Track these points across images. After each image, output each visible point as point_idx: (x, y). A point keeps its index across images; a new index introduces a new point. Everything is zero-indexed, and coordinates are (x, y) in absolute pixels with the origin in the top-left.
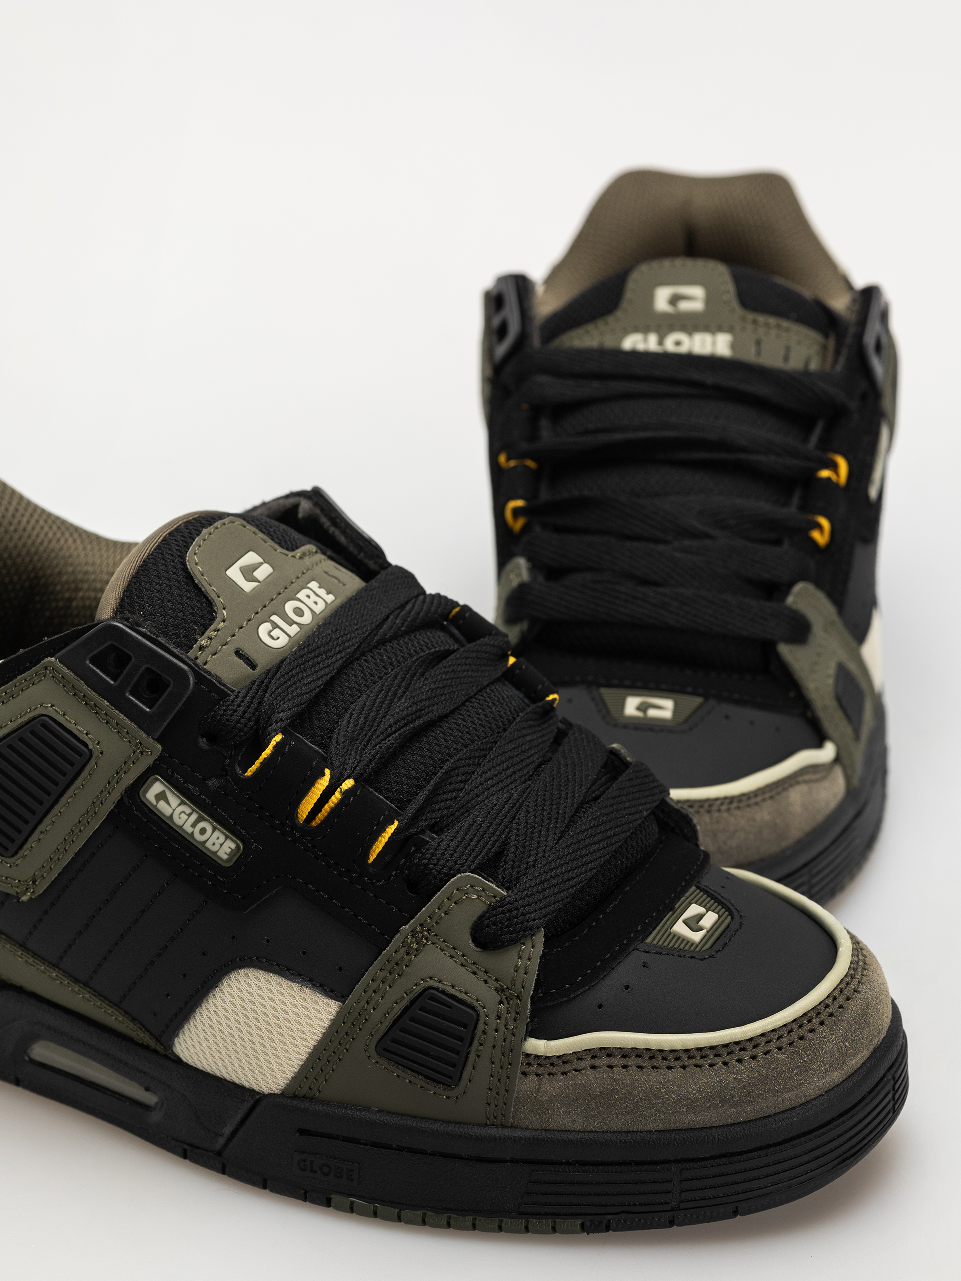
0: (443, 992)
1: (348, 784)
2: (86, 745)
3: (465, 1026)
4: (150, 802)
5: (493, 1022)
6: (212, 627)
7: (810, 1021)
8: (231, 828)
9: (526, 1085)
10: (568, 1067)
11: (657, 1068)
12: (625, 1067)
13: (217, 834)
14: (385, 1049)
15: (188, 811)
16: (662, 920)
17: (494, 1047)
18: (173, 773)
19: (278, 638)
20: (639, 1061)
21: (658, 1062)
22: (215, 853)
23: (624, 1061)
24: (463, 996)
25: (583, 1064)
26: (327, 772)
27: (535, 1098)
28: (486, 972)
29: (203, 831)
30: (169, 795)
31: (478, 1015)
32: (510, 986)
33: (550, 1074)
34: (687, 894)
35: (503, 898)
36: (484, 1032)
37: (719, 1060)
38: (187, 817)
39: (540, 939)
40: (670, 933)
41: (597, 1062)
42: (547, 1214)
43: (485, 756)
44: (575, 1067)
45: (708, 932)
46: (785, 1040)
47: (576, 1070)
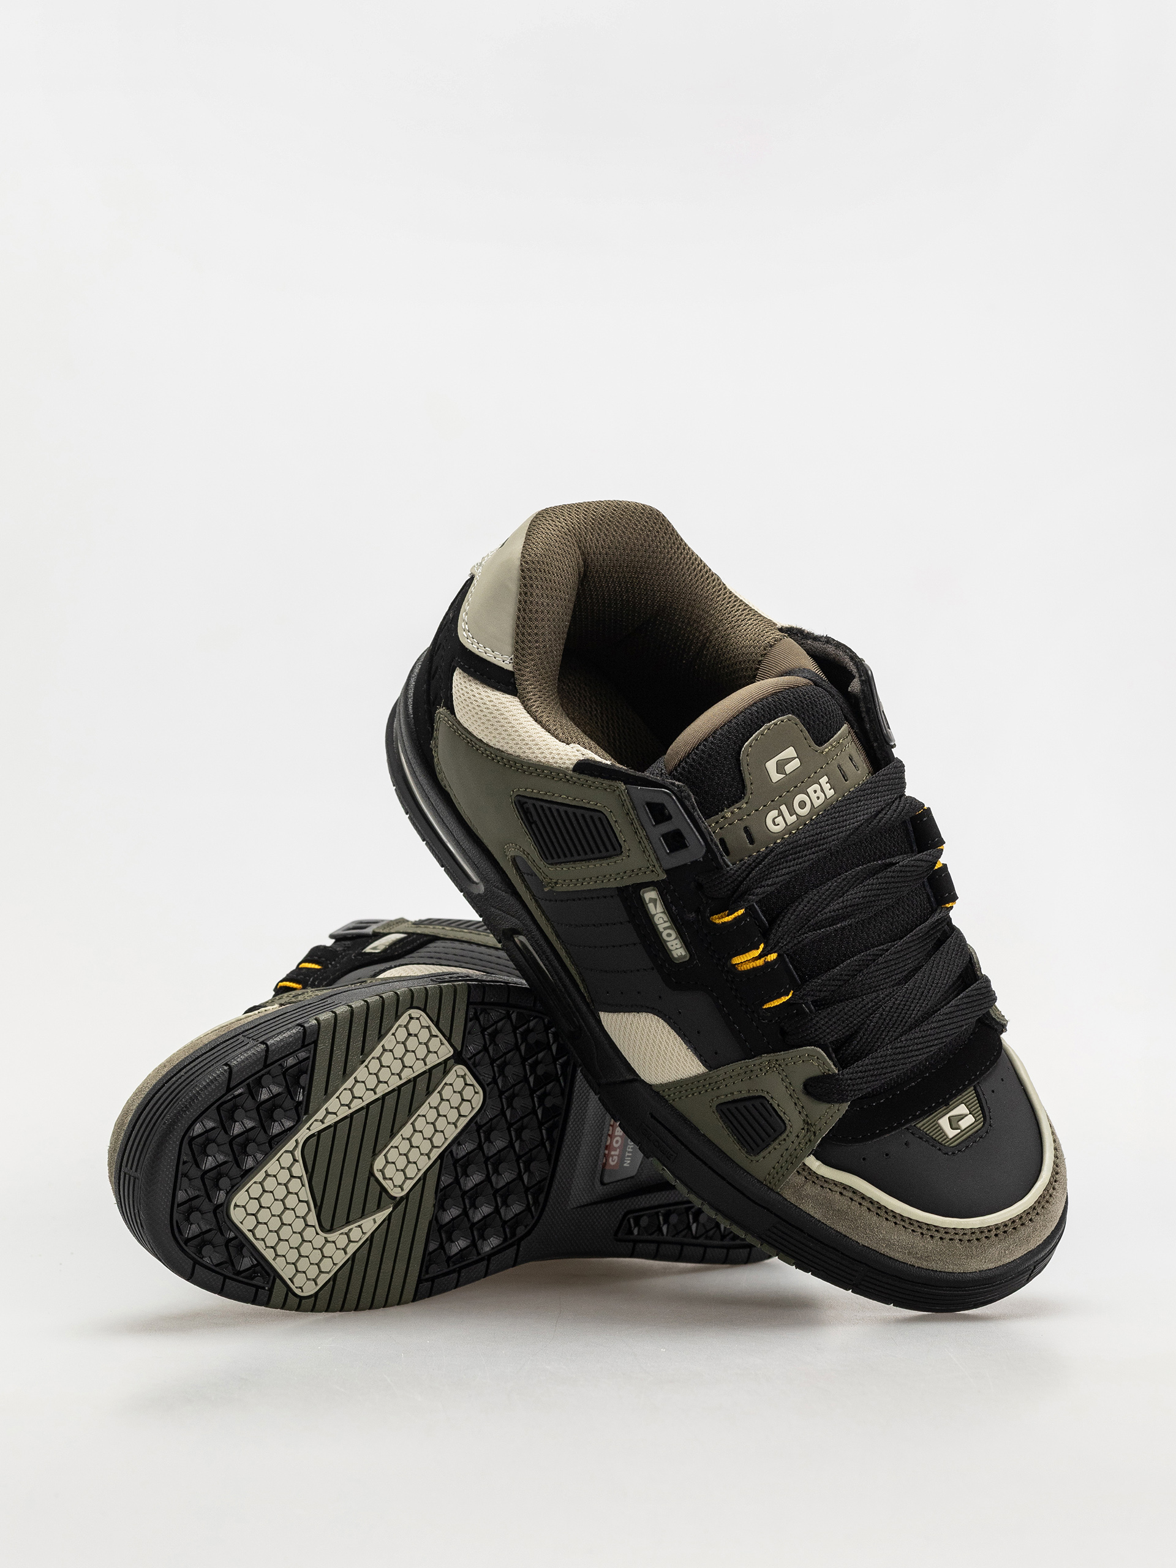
0: (771, 1105)
1: (773, 957)
2: (621, 847)
3: (775, 1131)
4: (645, 901)
5: (793, 1137)
6: (737, 805)
7: (989, 1231)
8: (686, 944)
9: (795, 1179)
10: (825, 1185)
11: (879, 1215)
12: (860, 1204)
13: (677, 941)
14: (721, 1110)
15: (666, 919)
16: (936, 1111)
17: (787, 1150)
18: (666, 893)
19: (778, 824)
20: (870, 1205)
21: (882, 1213)
22: (671, 951)
23: (861, 1201)
24: (782, 1114)
25: (836, 1189)
26: (762, 946)
27: (798, 1189)
28: (803, 1107)
29: (669, 935)
30: (658, 903)
31: (785, 1129)
32: (813, 1124)
33: (813, 1182)
34: (964, 1094)
35: (834, 1075)
36: (785, 1140)
37: (920, 1231)
38: (663, 922)
39: (845, 1106)
40: (937, 1123)
41: (845, 1192)
42: (777, 1247)
43: (874, 960)
44: (830, 1187)
45: (962, 1131)
46: (967, 1237)
47: (830, 1189)
